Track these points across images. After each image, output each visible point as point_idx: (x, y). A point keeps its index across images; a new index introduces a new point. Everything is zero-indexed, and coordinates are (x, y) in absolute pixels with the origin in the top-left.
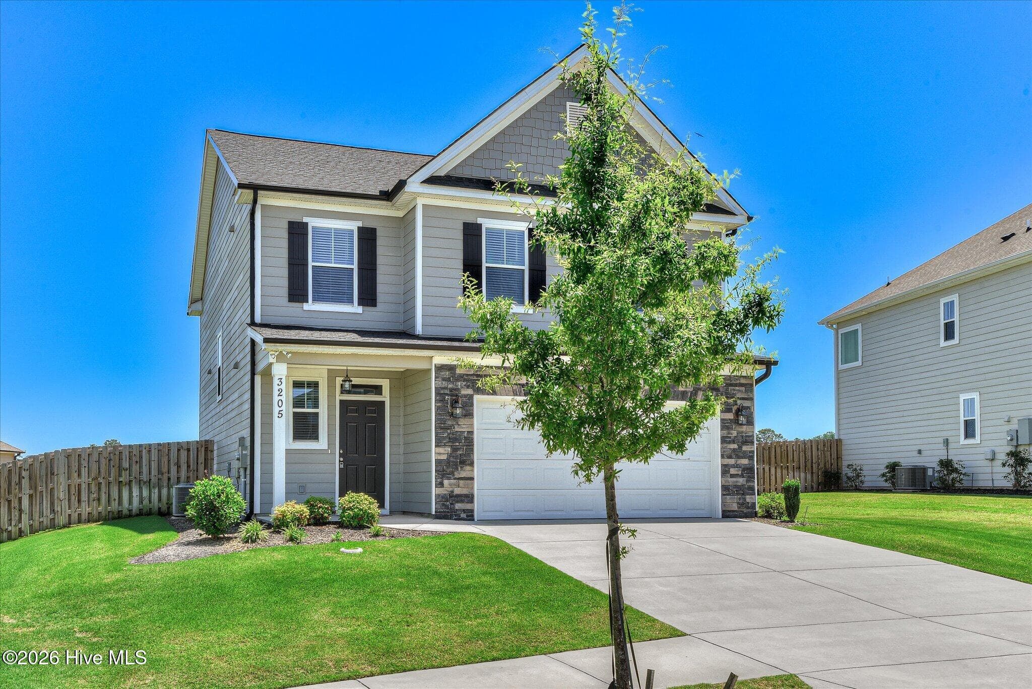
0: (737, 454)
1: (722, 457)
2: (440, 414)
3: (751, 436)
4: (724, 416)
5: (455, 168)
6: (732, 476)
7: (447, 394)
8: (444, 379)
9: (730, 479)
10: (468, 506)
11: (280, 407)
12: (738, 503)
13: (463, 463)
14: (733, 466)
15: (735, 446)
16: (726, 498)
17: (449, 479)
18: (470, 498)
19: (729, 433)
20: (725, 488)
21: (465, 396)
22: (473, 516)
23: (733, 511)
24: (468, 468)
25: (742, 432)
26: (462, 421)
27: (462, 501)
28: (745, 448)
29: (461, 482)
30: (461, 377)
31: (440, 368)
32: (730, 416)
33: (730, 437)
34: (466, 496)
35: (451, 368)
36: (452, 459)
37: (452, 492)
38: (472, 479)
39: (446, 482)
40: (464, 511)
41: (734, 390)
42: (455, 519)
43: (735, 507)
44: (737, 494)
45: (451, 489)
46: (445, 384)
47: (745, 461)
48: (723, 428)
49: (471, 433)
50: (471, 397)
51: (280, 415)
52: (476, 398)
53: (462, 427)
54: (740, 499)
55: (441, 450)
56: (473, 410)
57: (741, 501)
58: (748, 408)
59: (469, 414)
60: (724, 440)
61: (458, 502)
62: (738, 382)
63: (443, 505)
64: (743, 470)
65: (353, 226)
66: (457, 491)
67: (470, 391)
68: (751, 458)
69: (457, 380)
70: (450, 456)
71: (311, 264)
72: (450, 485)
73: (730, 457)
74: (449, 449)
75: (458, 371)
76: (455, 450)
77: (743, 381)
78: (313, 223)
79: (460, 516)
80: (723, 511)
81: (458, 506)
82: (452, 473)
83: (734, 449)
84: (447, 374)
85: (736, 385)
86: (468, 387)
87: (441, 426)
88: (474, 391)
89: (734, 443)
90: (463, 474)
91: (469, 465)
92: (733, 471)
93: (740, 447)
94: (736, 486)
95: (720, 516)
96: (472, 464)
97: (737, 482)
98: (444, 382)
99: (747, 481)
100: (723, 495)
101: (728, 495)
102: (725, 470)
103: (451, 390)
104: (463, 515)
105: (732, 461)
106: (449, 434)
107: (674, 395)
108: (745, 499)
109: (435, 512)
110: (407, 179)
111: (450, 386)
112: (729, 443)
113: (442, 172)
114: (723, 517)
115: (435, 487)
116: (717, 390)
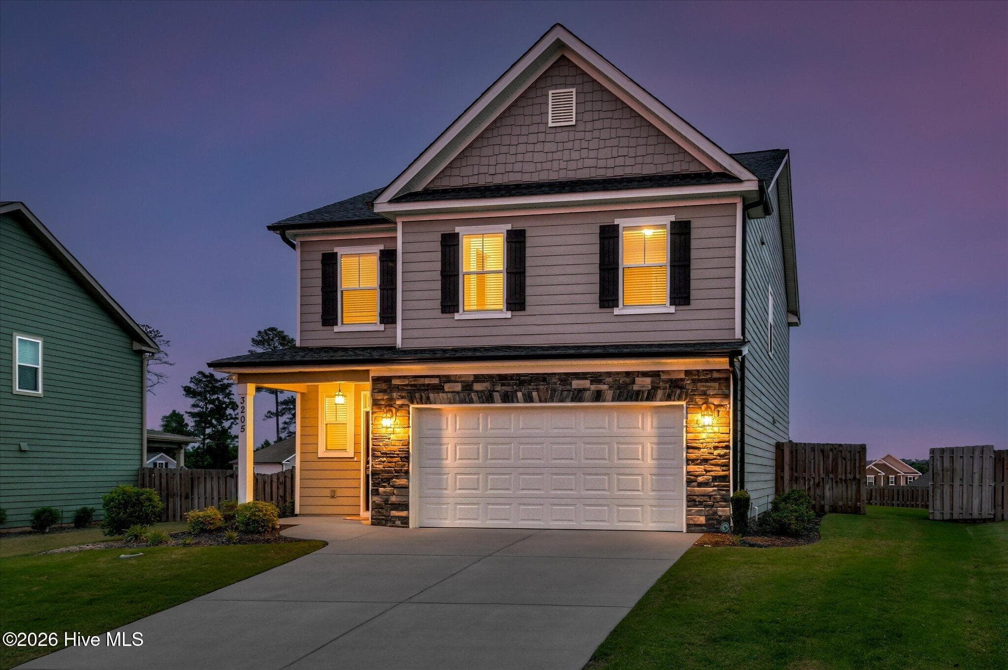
0: (706, 460)
1: (688, 463)
2: (376, 424)
3: (726, 439)
4: (689, 417)
5: (432, 182)
6: (700, 485)
7: (384, 405)
8: (380, 391)
9: (697, 489)
10: (403, 514)
11: (243, 423)
12: (706, 516)
13: (398, 471)
14: (701, 474)
16: (691, 510)
17: (384, 486)
18: (405, 506)
19: (696, 436)
20: (690, 498)
21: (401, 406)
22: (408, 523)
23: (702, 525)
24: (404, 476)
25: (714, 435)
26: (398, 431)
27: (397, 509)
28: (716, 453)
29: (397, 490)
30: (398, 388)
31: (377, 380)
32: (698, 416)
33: (698, 441)
34: (401, 504)
35: (387, 380)
36: (387, 468)
37: (388, 499)
38: (407, 487)
39: (381, 489)
40: (399, 518)
42: (390, 526)
43: (702, 520)
44: (706, 505)
45: (386, 497)
47: (716, 469)
48: (689, 431)
49: (407, 441)
50: (407, 407)
51: (243, 430)
52: (411, 407)
53: (398, 436)
54: (708, 511)
55: (377, 461)
56: (409, 419)
57: (710, 514)
58: (724, 406)
59: (405, 424)
60: (691, 444)
61: (392, 509)
62: (709, 376)
63: (378, 510)
64: (715, 478)
66: (392, 498)
67: (405, 401)
68: (726, 464)
69: (393, 391)
70: (386, 464)
71: (340, 290)
72: (385, 491)
73: (697, 464)
74: (385, 458)
75: (395, 382)
76: (390, 458)
77: (716, 375)
79: (394, 523)
80: (688, 525)
81: (394, 513)
82: (388, 481)
84: (383, 386)
85: (706, 381)
86: (402, 397)
87: (378, 437)
88: (409, 401)
89: (702, 446)
90: (398, 482)
91: (404, 473)
92: (701, 480)
93: (711, 452)
94: (704, 496)
95: (685, 530)
96: (407, 473)
97: (705, 491)
98: (381, 394)
99: (720, 491)
100: (688, 505)
101: (694, 506)
102: (691, 478)
103: (387, 401)
104: (398, 522)
105: (700, 468)
106: (385, 443)
107: (627, 395)
108: (715, 513)
109: (372, 517)
110: (374, 200)
111: (387, 397)
112: (697, 446)
113: (420, 188)
114: (688, 532)
115: (372, 495)
116: (682, 388)
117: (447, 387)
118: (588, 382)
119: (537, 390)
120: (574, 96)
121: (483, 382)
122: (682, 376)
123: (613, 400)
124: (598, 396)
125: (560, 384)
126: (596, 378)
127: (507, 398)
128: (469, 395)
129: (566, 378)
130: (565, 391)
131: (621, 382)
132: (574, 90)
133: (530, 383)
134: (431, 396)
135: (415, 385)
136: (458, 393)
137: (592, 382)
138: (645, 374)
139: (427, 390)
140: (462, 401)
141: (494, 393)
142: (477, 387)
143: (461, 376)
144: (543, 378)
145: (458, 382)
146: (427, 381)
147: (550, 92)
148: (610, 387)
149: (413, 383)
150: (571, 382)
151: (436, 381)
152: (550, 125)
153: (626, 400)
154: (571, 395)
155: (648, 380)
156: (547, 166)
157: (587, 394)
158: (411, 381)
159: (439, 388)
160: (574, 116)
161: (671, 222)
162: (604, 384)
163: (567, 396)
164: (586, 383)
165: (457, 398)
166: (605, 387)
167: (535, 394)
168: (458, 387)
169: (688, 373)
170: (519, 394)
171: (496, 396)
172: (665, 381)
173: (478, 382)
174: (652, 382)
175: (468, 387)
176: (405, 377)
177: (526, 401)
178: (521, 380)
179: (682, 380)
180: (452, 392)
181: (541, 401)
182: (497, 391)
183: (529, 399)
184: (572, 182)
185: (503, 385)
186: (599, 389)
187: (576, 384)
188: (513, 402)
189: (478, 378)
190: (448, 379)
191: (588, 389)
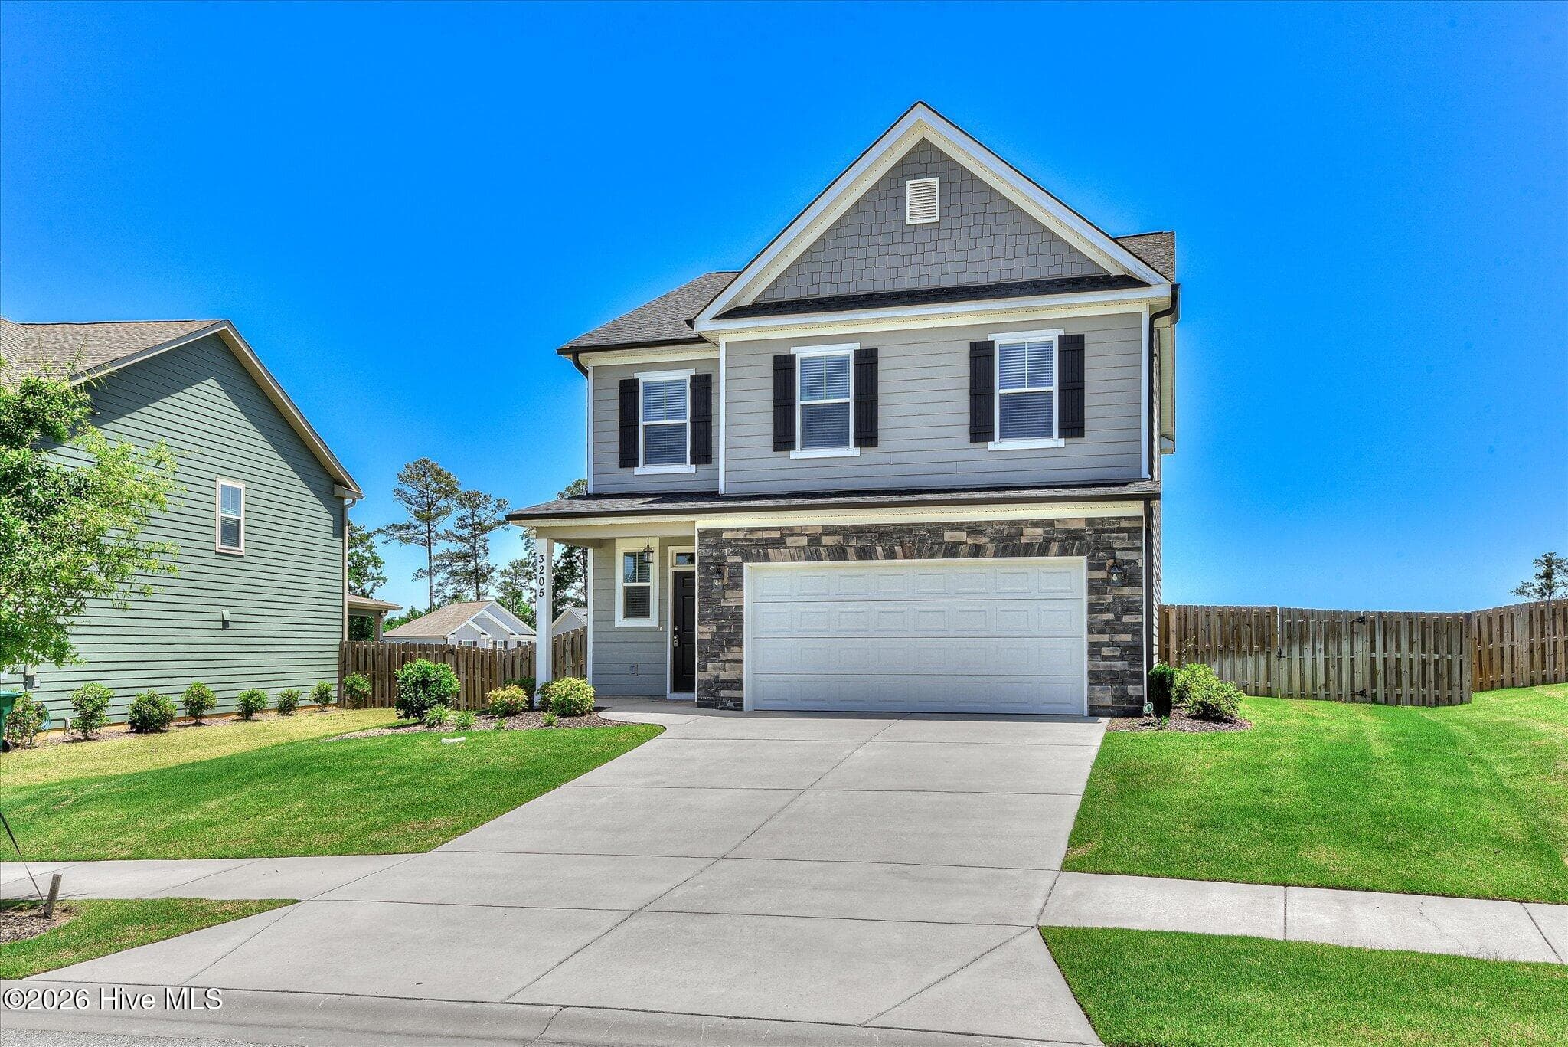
0: (1113, 627)
1: (1090, 631)
2: (703, 587)
3: (1138, 602)
4: (1091, 575)
5: (763, 292)
6: (1105, 658)
7: (712, 564)
8: (708, 547)
9: (1101, 663)
10: (736, 694)
11: (541, 585)
12: (1114, 697)
13: (730, 643)
14: (1107, 645)
15: (1111, 616)
16: (1094, 689)
17: (713, 661)
18: (738, 684)
19: (1100, 599)
20: (1093, 675)
21: (732, 564)
22: (742, 705)
23: (1109, 707)
24: (736, 649)
25: (1123, 596)
26: (729, 594)
27: (728, 688)
28: (1126, 619)
29: (728, 665)
30: (729, 543)
31: (704, 534)
32: (1101, 574)
33: (1102, 604)
34: (733, 682)
35: (717, 533)
36: (717, 639)
37: (717, 677)
38: (741, 662)
39: (710, 665)
40: (732, 699)
41: (1109, 538)
42: (721, 709)
43: (1108, 701)
44: (1113, 684)
45: (716, 674)
46: (709, 552)
47: (1127, 638)
48: (1090, 592)
49: (741, 607)
50: (740, 566)
51: (541, 594)
52: (746, 565)
53: (730, 600)
54: (1116, 690)
55: (704, 628)
56: (742, 581)
57: (1119, 693)
58: (1134, 562)
59: (738, 586)
60: (1092, 608)
61: (723, 688)
62: (1116, 526)
63: (706, 691)
64: (1124, 650)
65: (685, 375)
66: (723, 676)
67: (738, 559)
68: (1137, 633)
69: (724, 547)
70: (714, 635)
71: (642, 423)
72: (714, 668)
73: (1102, 632)
74: (715, 627)
75: (726, 536)
76: (720, 628)
77: (1124, 524)
78: (644, 378)
79: (725, 705)
80: (1090, 707)
81: (724, 693)
82: (717, 655)
83: (1108, 621)
84: (711, 540)
85: (1113, 531)
86: (736, 554)
87: (706, 602)
88: (743, 558)
89: (1107, 610)
90: (730, 657)
91: (737, 646)
92: (1105, 651)
93: (1118, 618)
94: (1111, 672)
95: (1086, 713)
96: (740, 644)
97: (1112, 666)
98: (708, 550)
99: (1130, 665)
100: (1090, 684)
101: (1097, 684)
102: (1094, 650)
103: (716, 558)
104: (730, 704)
105: (1105, 638)
106: (714, 610)
107: (1013, 549)
108: (1126, 691)
109: (698, 699)
110: (695, 318)
111: (715, 554)
112: (1101, 612)
113: (747, 301)
114: (1090, 716)
115: (699, 671)
116: (1082, 539)
117: (790, 541)
118: (964, 534)
119: (902, 545)
120: (938, 187)
121: (834, 534)
122: (1082, 525)
123: (995, 555)
124: (977, 551)
125: (929, 537)
126: (974, 529)
127: (864, 554)
128: (816, 550)
129: (937, 529)
130: (937, 544)
131: (1005, 533)
132: (937, 180)
133: (891, 535)
134: (770, 551)
135: (750, 540)
136: (804, 548)
137: (969, 534)
138: (1035, 523)
139: (766, 545)
140: (808, 558)
141: (848, 549)
142: (827, 541)
143: (806, 528)
144: (909, 529)
145: (803, 535)
146: (766, 535)
147: (908, 183)
148: (992, 540)
149: (748, 537)
150: (943, 534)
151: (776, 535)
152: (908, 222)
153: (1012, 555)
154: (943, 550)
155: (1039, 531)
156: (905, 271)
157: (964, 549)
158: (745, 535)
159: (779, 543)
160: (938, 212)
161: (1060, 337)
162: (985, 535)
163: (939, 551)
164: (962, 536)
165: (803, 556)
166: (985, 540)
167: (898, 549)
168: (804, 541)
169: (1090, 521)
170: (879, 549)
171: (850, 551)
172: (1060, 532)
173: (828, 535)
174: (1044, 532)
175: (815, 540)
176: (738, 530)
177: (887, 557)
178: (879, 533)
179: (1083, 530)
180: (796, 548)
181: (905, 557)
182: (851, 546)
183: (890, 554)
184: (935, 290)
185: (859, 538)
186: (977, 542)
187: (949, 537)
188: (871, 558)
189: (828, 530)
190: (790, 531)
191: (965, 543)
